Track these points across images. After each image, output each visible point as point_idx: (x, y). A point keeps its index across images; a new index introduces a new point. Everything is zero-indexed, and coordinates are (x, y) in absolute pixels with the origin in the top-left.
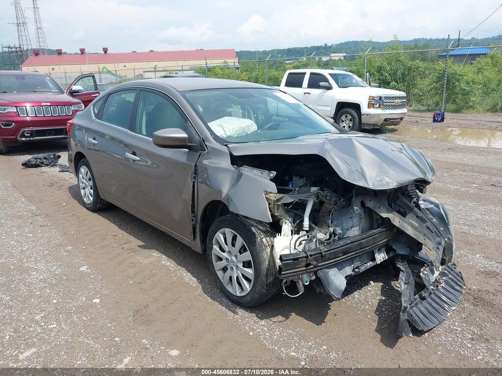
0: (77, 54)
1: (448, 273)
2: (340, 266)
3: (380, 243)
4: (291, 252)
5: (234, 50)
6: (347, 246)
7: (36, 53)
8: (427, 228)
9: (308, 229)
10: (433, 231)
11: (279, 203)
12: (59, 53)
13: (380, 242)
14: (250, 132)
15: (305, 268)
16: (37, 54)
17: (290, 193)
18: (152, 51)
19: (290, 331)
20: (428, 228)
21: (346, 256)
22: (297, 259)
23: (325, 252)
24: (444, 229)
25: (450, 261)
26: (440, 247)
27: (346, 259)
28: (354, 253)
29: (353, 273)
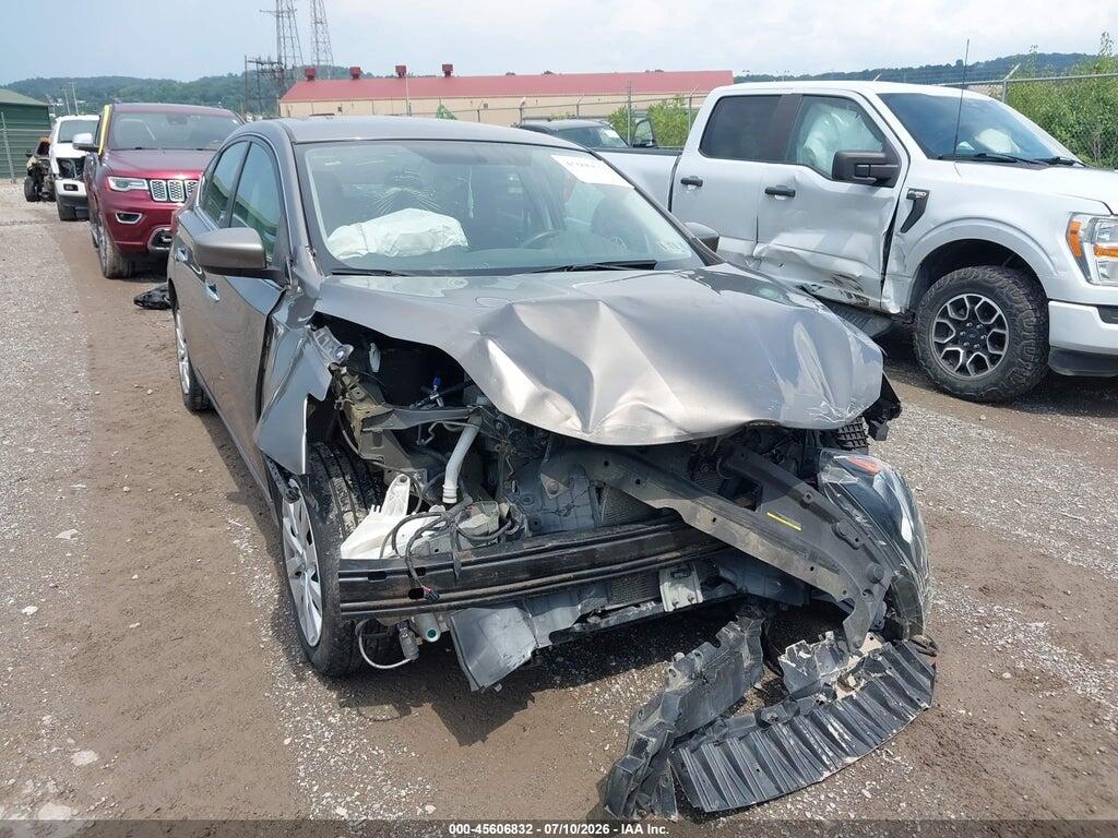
0: (392, 77)
1: (886, 664)
2: (530, 603)
3: (662, 557)
4: (381, 556)
5: (731, 72)
6: (542, 556)
7: (311, 74)
8: (837, 534)
9: (454, 501)
10: (858, 544)
11: (377, 429)
12: (356, 74)
13: (662, 553)
14: (438, 249)
15: (408, 600)
16: (311, 78)
17: (412, 406)
18: (548, 73)
19: (381, 751)
20: (840, 536)
21: (544, 580)
22: (382, 575)
23: (464, 565)
24: (888, 544)
25: (917, 629)
26: (876, 588)
27: (543, 588)
28: (571, 575)
29: (577, 627)
